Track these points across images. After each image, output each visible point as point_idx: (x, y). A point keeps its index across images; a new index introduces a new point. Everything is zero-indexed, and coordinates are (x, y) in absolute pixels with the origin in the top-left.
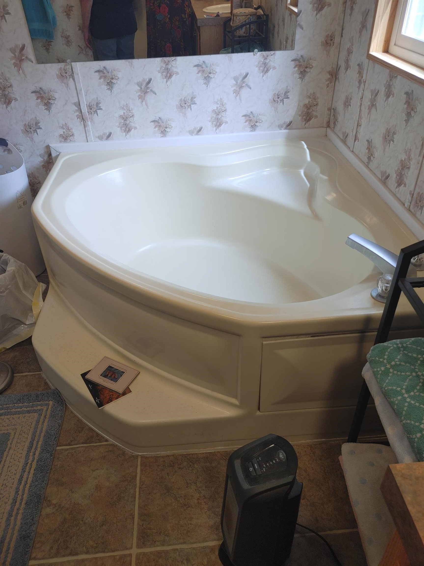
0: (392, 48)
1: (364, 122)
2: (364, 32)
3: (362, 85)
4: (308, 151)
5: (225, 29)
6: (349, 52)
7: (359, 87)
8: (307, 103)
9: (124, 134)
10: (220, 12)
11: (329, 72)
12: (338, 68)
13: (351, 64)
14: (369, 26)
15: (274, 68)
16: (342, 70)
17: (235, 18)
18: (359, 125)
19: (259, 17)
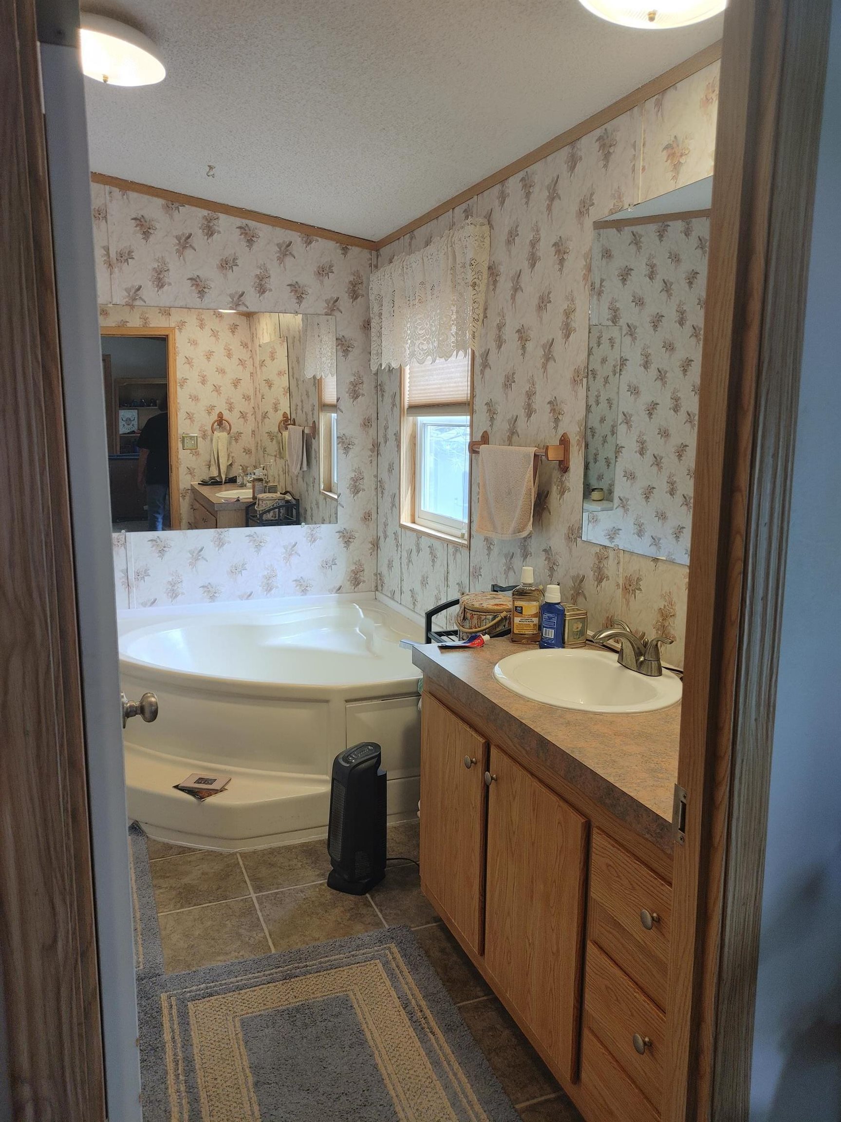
0: (417, 519)
1: (405, 576)
2: (394, 508)
3: (399, 548)
4: (360, 610)
5: (247, 513)
6: (386, 525)
7: (397, 550)
8: (354, 568)
9: (170, 599)
10: (241, 497)
11: (371, 542)
12: (378, 539)
13: (388, 534)
14: (397, 505)
15: (321, 538)
16: (382, 539)
17: (261, 502)
18: (402, 580)
19: (288, 502)
